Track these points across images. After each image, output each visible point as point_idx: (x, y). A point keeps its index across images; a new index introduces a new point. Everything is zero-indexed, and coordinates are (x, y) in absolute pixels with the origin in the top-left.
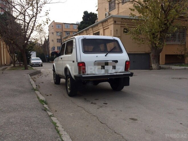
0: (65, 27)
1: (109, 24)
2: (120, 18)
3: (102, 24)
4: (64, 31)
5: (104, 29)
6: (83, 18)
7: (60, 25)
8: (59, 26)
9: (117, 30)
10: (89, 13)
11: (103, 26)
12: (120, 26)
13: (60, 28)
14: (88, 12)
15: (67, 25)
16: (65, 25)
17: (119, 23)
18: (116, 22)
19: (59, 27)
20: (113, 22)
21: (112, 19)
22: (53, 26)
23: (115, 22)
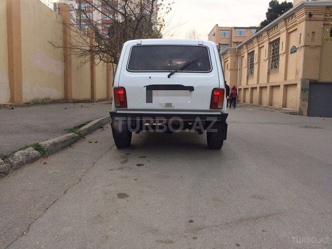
0: (235, 34)
1: (298, 20)
2: (323, 7)
3: (286, 22)
4: (233, 42)
5: (289, 31)
6: (267, 14)
7: (228, 32)
8: (225, 33)
9: (313, 33)
10: (280, 3)
11: (287, 26)
12: (322, 23)
13: (228, 36)
14: (278, 3)
15: (241, 30)
16: (237, 30)
17: (319, 17)
18: (314, 16)
19: (224, 36)
20: (304, 17)
21: (303, 11)
22: (214, 35)
23: (310, 15)
